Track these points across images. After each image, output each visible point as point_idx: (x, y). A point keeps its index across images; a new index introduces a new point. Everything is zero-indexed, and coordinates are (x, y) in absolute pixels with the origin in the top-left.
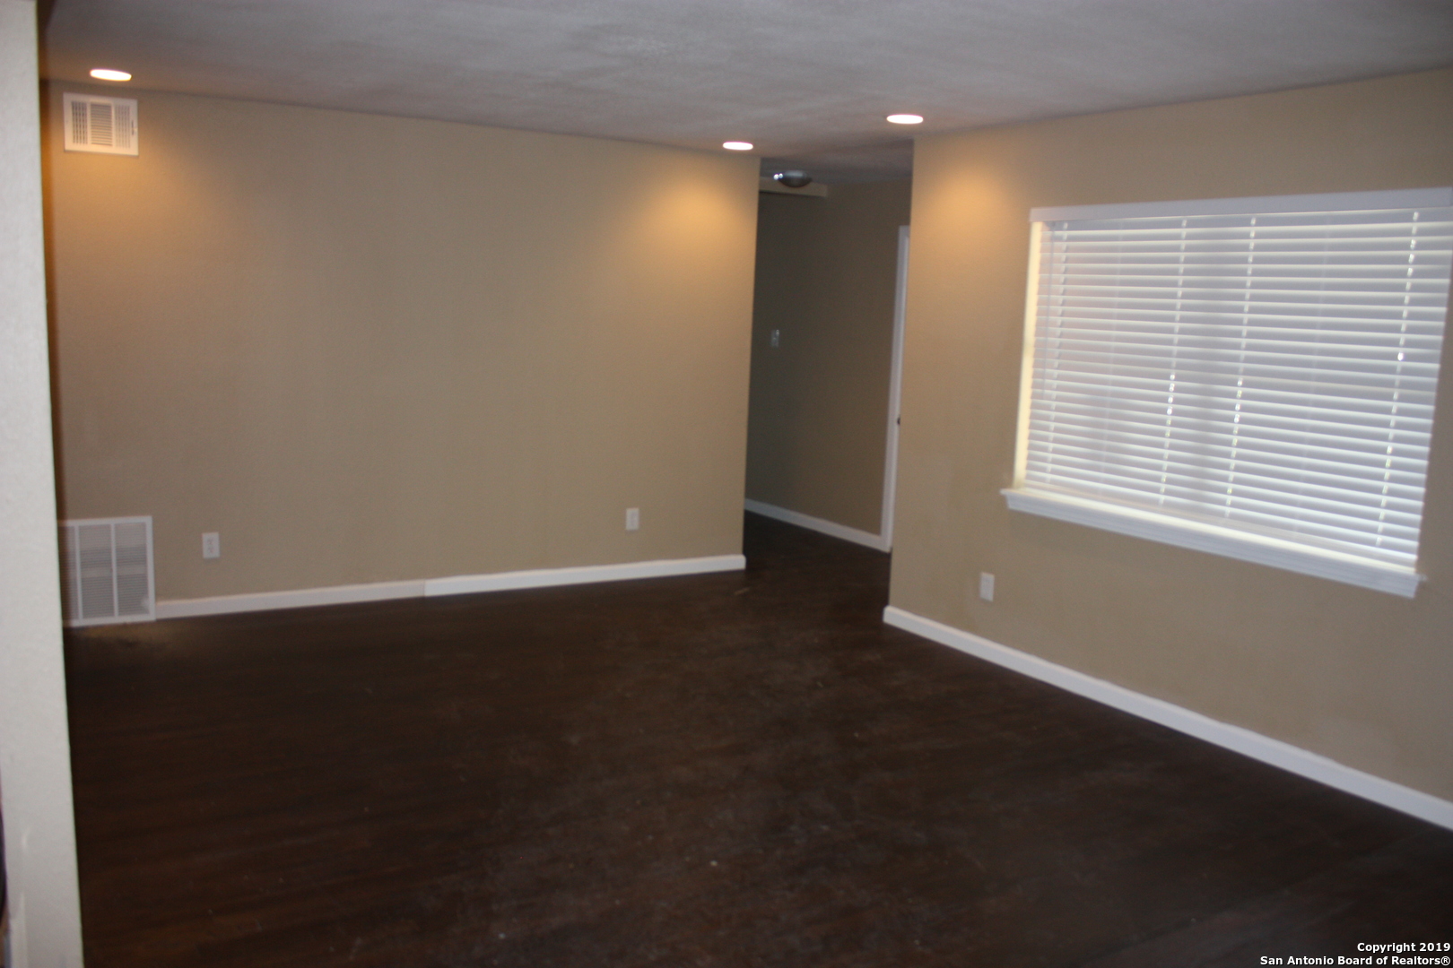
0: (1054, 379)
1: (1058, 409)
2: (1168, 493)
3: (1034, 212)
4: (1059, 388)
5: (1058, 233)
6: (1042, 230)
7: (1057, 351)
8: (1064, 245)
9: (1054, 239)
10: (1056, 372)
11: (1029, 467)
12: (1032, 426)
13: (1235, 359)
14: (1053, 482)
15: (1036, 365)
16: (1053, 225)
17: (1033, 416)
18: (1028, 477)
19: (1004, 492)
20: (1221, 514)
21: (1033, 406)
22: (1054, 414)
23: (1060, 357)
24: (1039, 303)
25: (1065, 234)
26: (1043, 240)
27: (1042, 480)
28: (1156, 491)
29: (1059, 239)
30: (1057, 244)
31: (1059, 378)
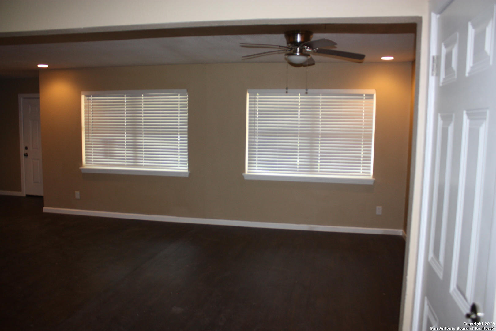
0: (91, 136)
1: (94, 144)
2: (127, 162)
3: (82, 92)
4: (93, 139)
5: (89, 98)
6: (84, 97)
7: (92, 129)
8: (91, 101)
9: (88, 100)
10: (92, 135)
11: (86, 161)
12: (86, 150)
13: (142, 128)
14: (94, 164)
15: (86, 133)
16: (88, 96)
17: (86, 147)
18: (86, 163)
19: (81, 168)
20: (142, 165)
21: (86, 144)
22: (92, 146)
23: (93, 130)
24: (85, 116)
25: (92, 98)
26: (85, 100)
27: (91, 164)
28: (125, 162)
29: (90, 100)
30: (90, 101)
31: (93, 136)
